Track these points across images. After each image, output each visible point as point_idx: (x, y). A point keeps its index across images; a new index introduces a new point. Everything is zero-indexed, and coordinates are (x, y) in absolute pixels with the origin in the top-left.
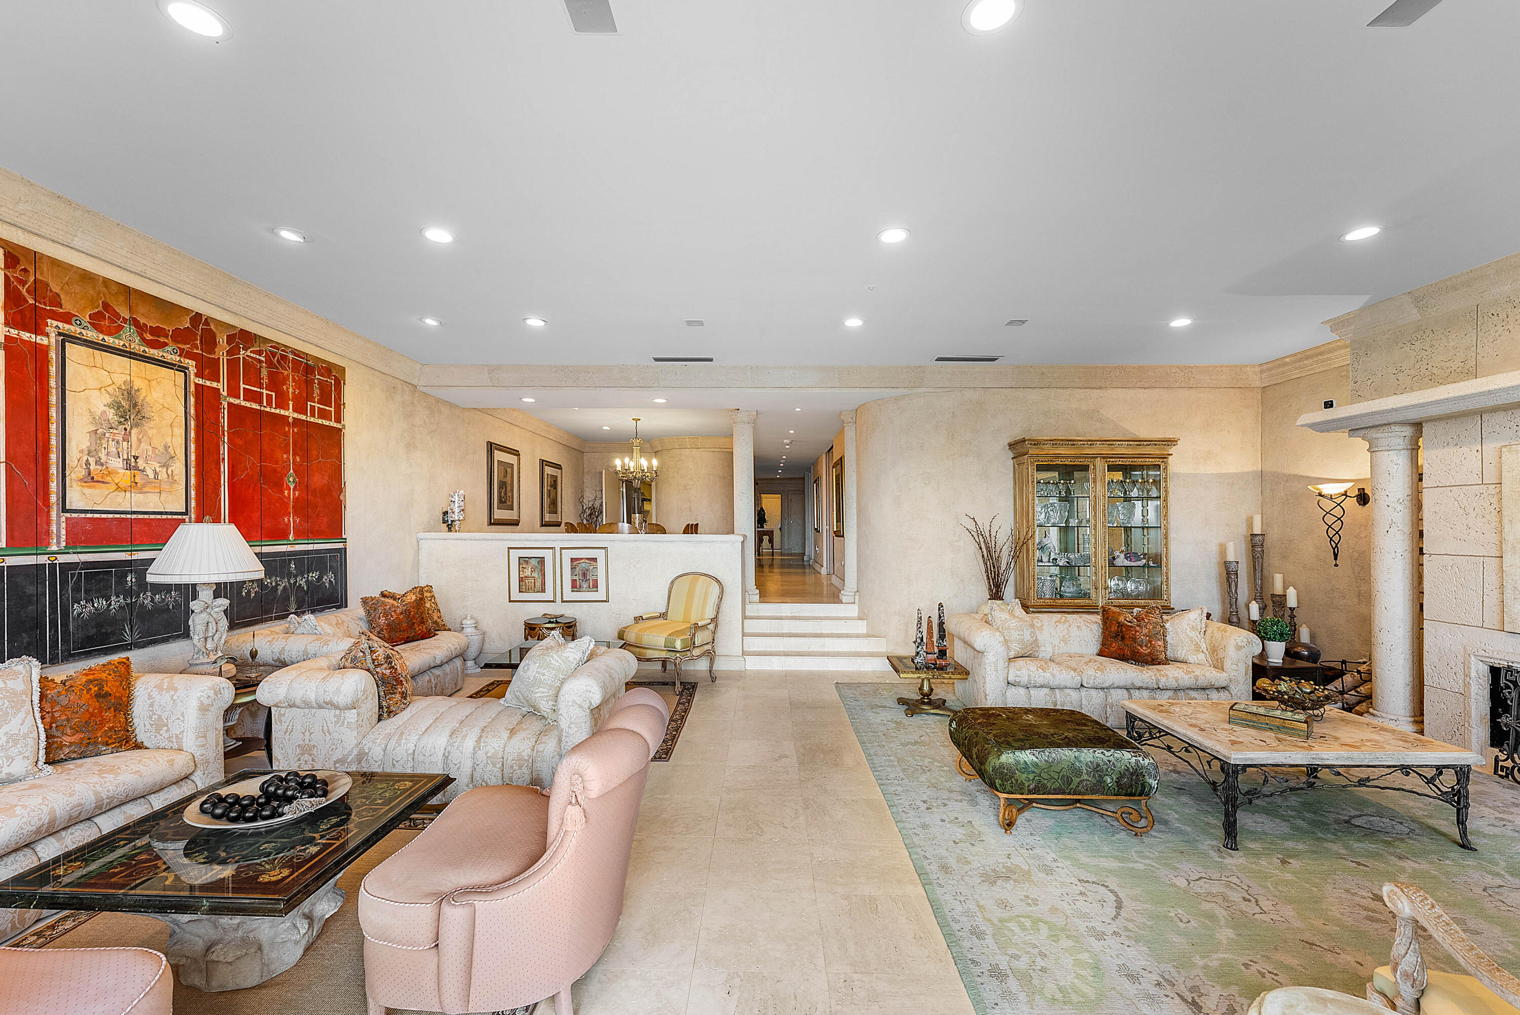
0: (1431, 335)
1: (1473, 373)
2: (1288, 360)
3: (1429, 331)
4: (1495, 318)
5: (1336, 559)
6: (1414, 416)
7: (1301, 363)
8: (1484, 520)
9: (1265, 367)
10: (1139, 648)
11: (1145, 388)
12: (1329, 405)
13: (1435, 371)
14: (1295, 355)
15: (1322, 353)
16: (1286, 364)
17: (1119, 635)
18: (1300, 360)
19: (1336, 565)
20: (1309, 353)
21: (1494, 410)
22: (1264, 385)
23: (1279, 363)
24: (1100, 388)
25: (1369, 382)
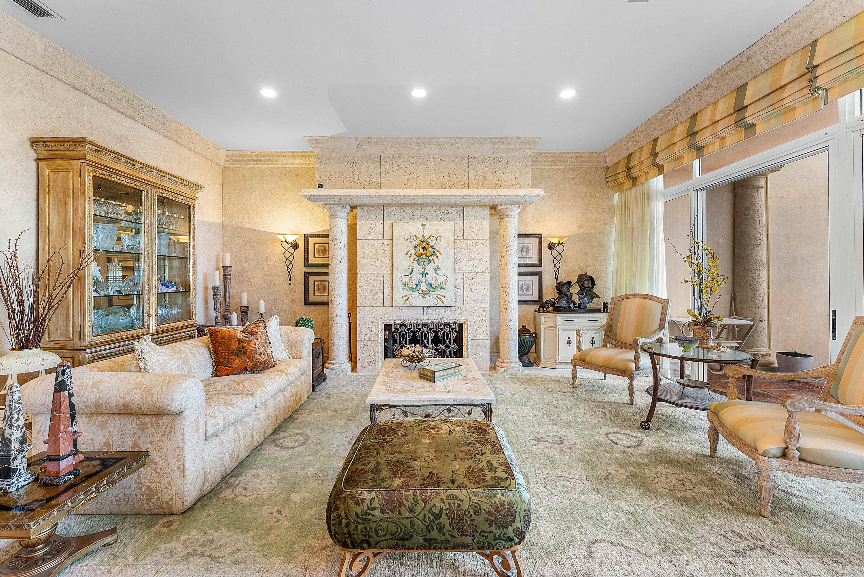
0: (360, 163)
1: (379, 186)
2: (249, 153)
3: (359, 161)
4: (388, 163)
5: (290, 280)
6: (355, 201)
7: (258, 158)
8: (385, 256)
9: (231, 153)
10: (259, 357)
11: (164, 136)
12: (320, 186)
13: (362, 181)
14: (256, 152)
15: (273, 156)
16: (247, 156)
17: (241, 351)
18: (258, 156)
19: (290, 284)
20: (265, 153)
21: (389, 205)
22: (225, 166)
23: (243, 154)
24: (132, 118)
25: (328, 179)
